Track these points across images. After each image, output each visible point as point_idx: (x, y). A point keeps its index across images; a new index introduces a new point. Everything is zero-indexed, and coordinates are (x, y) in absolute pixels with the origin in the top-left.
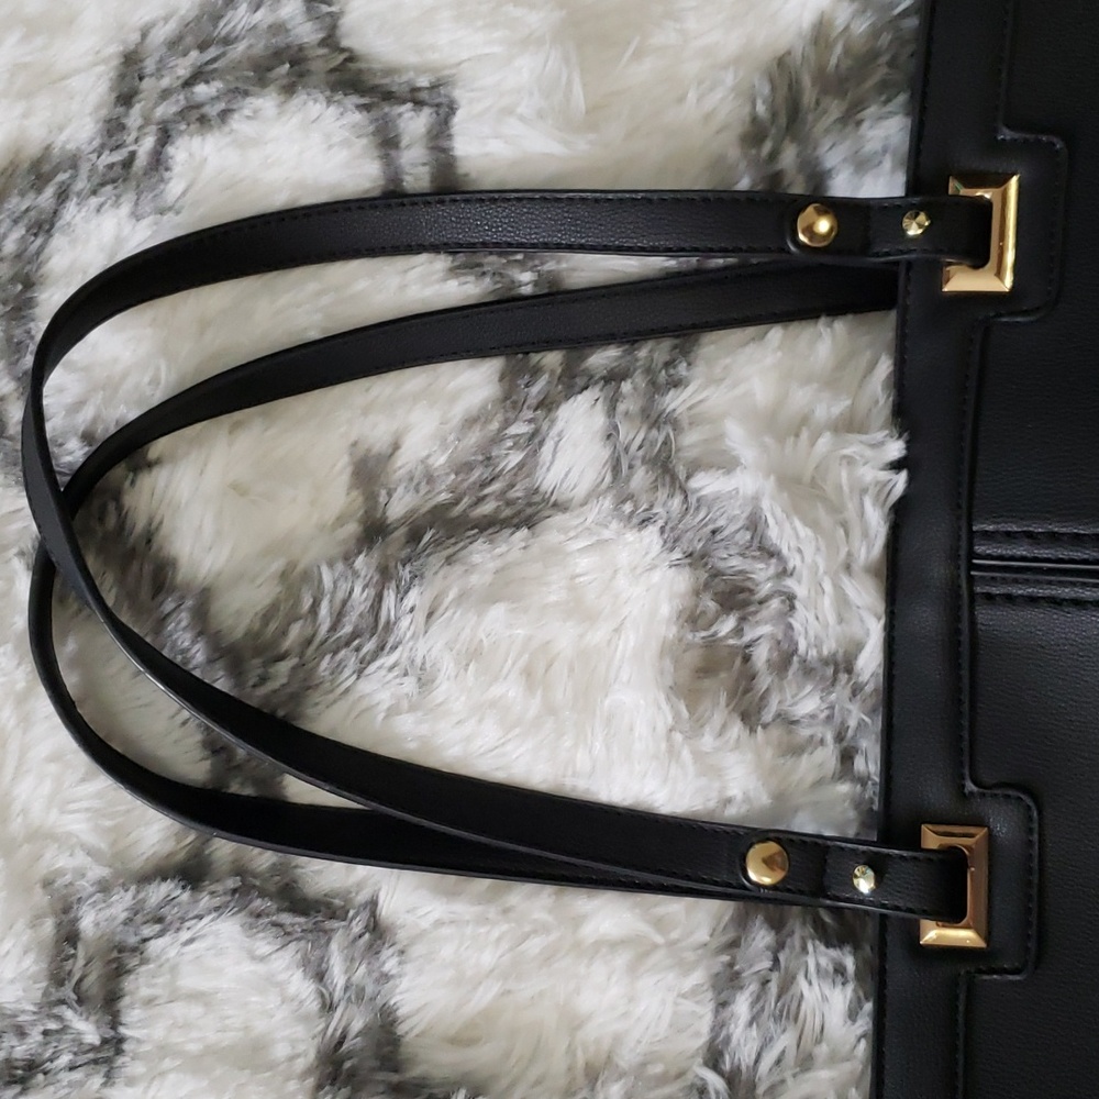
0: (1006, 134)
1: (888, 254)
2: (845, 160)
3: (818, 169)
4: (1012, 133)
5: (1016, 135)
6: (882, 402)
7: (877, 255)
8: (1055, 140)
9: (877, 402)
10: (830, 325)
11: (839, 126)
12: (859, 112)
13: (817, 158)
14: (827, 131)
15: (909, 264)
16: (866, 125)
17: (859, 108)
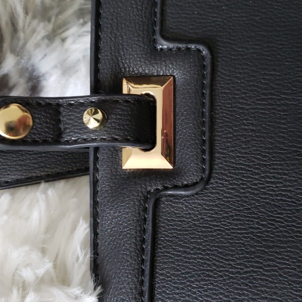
0: (164, 45)
1: (76, 142)
2: (55, 67)
3: (34, 74)
4: (168, 44)
5: (171, 45)
6: (81, 259)
7: (67, 143)
8: (201, 47)
9: (78, 258)
10: (45, 192)
11: (46, 41)
12: (63, 32)
13: (33, 66)
14: (37, 46)
15: (96, 149)
16: (69, 41)
17: (63, 29)
